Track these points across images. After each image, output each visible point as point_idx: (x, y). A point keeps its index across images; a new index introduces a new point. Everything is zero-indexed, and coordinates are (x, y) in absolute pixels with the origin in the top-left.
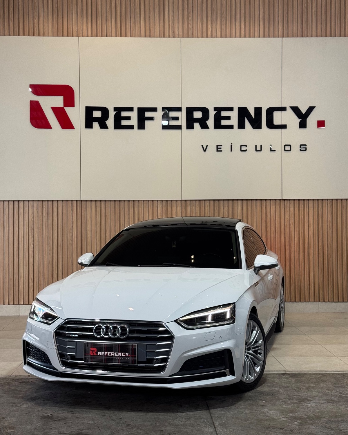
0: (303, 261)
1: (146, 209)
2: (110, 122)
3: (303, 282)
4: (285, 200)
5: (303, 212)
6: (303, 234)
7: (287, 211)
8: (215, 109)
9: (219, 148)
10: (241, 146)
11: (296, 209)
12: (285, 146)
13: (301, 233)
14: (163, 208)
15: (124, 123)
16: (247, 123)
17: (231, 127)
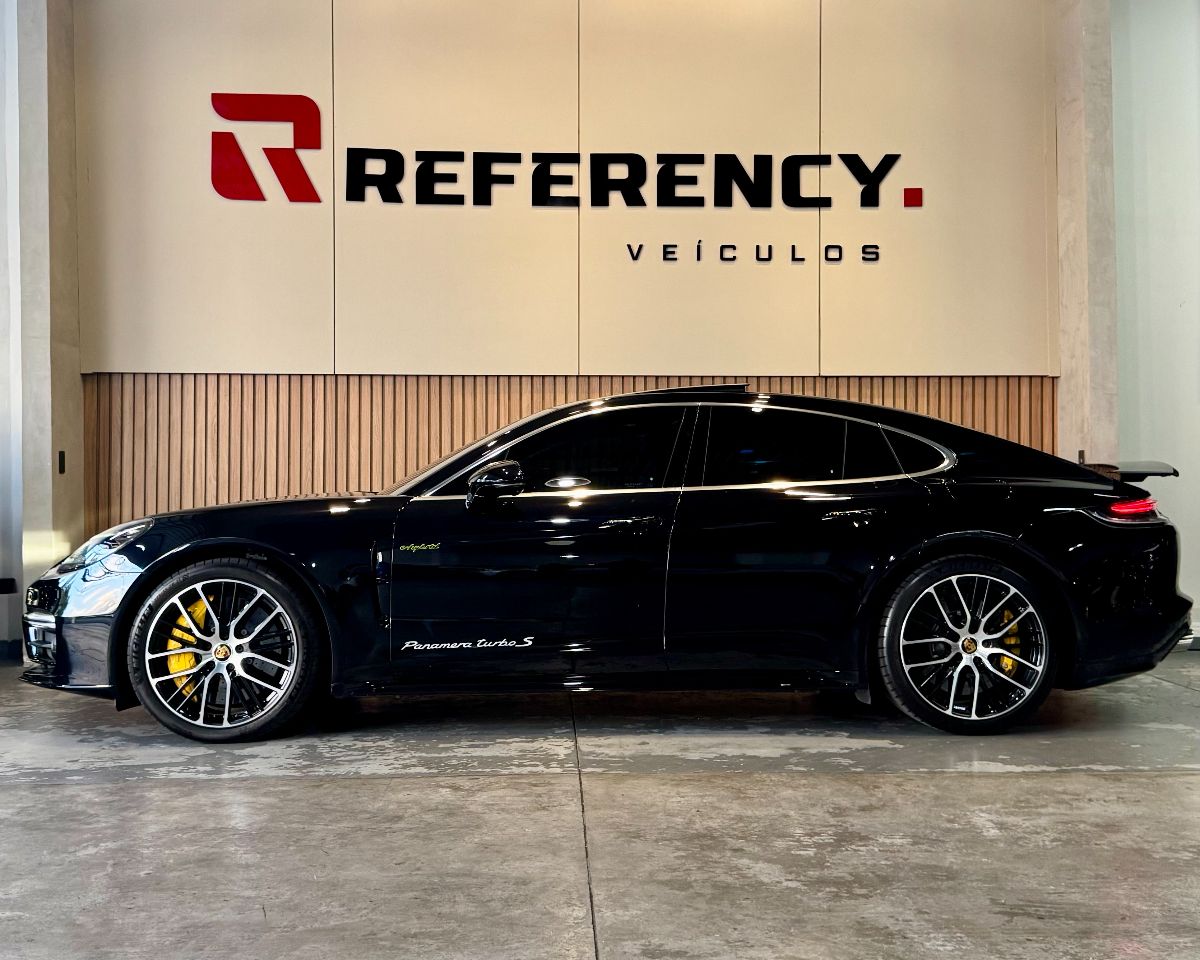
1: (493, 398)
2: (407, 187)
4: (826, 377)
8: (661, 158)
9: (668, 253)
10: (723, 248)
12: (828, 248)
14: (535, 395)
15: (441, 189)
16: (737, 194)
17: (698, 202)
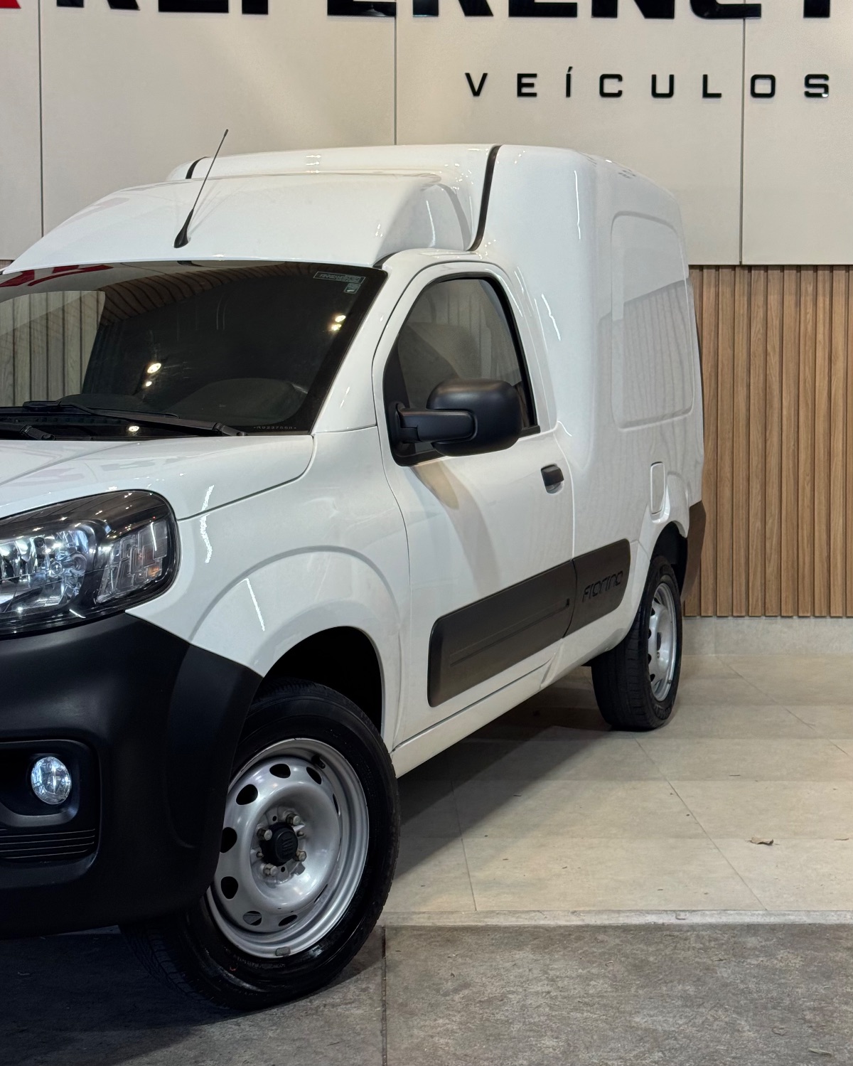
0: (808, 478)
3: (808, 551)
4: (750, 268)
5: (811, 310)
6: (809, 386)
7: (758, 307)
9: (524, 85)
10: (603, 77)
11: (790, 300)
12: (755, 78)
13: (805, 382)
17: (568, 10)
